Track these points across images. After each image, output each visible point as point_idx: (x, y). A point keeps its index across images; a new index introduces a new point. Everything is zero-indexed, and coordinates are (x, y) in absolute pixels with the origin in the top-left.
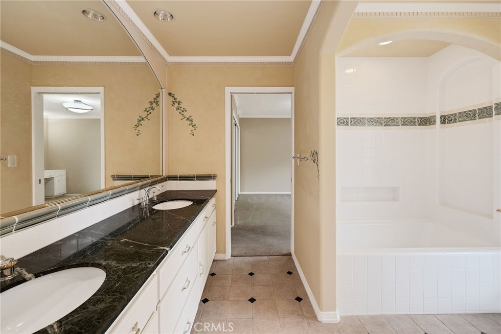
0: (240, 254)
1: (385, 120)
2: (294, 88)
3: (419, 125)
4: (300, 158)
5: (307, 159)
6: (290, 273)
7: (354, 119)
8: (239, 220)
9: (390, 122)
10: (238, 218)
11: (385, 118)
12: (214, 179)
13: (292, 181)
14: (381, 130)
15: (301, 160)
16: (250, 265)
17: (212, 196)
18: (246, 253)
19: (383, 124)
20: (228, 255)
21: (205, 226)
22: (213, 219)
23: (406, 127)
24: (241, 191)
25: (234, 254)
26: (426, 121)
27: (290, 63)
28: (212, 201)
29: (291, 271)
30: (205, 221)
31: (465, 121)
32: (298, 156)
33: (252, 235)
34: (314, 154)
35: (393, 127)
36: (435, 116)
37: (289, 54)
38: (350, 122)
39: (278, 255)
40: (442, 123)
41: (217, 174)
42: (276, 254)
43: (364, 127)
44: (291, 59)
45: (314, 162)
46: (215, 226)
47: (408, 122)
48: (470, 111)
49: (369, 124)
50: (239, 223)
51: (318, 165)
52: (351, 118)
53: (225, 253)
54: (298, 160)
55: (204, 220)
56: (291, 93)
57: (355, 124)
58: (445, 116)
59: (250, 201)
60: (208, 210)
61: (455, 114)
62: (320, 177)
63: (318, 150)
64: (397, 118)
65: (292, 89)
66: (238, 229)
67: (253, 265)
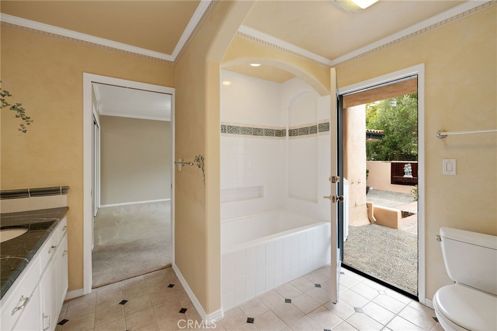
0: (106, 282)
1: (254, 130)
2: (174, 89)
3: (276, 136)
4: (182, 163)
5: (193, 164)
6: (171, 286)
7: (231, 127)
8: (100, 241)
9: (256, 132)
10: (100, 237)
11: (254, 128)
12: (63, 193)
13: (172, 188)
14: (250, 138)
15: (183, 165)
16: (121, 292)
17: (61, 217)
18: (113, 279)
19: (253, 134)
20: (88, 289)
21: (51, 259)
22: (63, 246)
23: (268, 137)
24: (101, 205)
25: (97, 284)
26: (280, 133)
27: (170, 63)
28: (63, 223)
29: (172, 283)
30: (51, 254)
31: (303, 134)
32: (180, 161)
33: (121, 255)
34: (199, 159)
35: (259, 136)
36: (285, 130)
37: (170, 53)
38: (227, 130)
39: (157, 270)
40: (290, 136)
41: (69, 186)
42: (154, 270)
43: (238, 135)
44: (171, 58)
45: (200, 167)
46: (66, 256)
47: (269, 133)
48: (305, 128)
49: (242, 132)
50: (101, 243)
51: (203, 170)
52: (229, 126)
53: (83, 287)
54: (180, 166)
55: (49, 252)
56: (171, 94)
57: (231, 132)
58: (291, 130)
59: (115, 214)
60: (57, 236)
61: (297, 129)
62: (206, 182)
63: (204, 154)
64: (262, 129)
65: (172, 90)
66: (100, 251)
67: (125, 291)
